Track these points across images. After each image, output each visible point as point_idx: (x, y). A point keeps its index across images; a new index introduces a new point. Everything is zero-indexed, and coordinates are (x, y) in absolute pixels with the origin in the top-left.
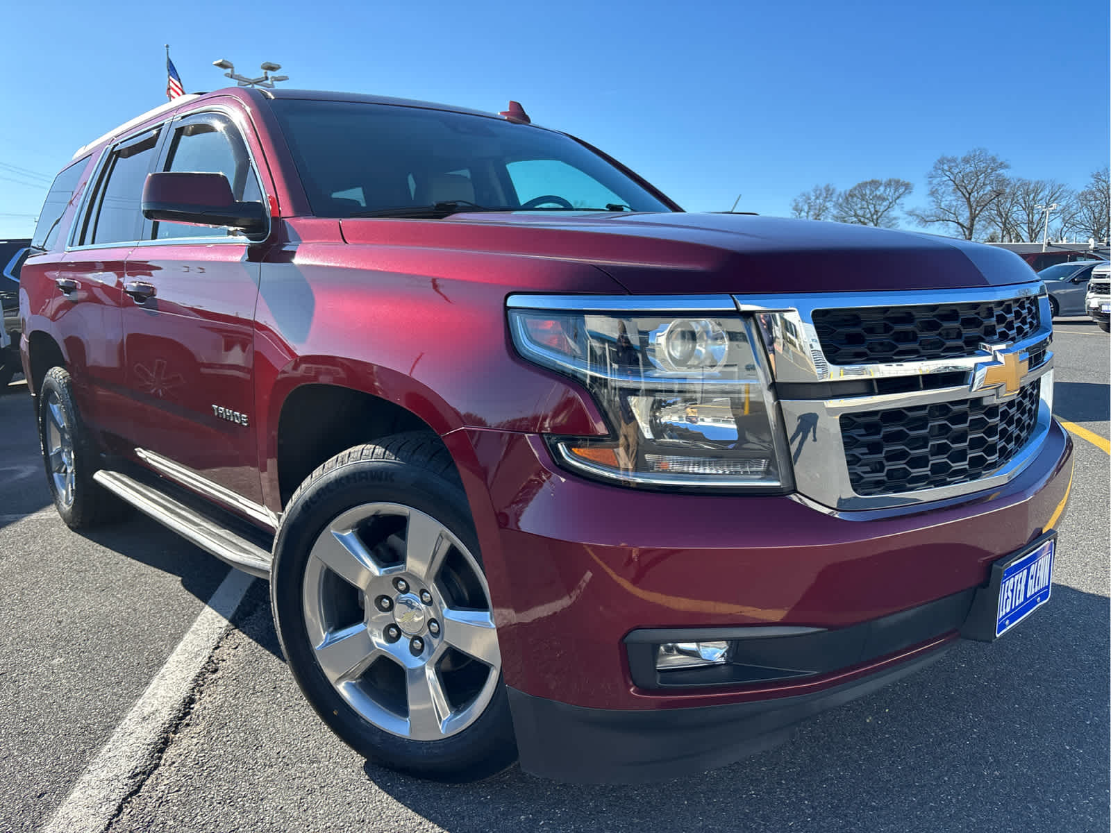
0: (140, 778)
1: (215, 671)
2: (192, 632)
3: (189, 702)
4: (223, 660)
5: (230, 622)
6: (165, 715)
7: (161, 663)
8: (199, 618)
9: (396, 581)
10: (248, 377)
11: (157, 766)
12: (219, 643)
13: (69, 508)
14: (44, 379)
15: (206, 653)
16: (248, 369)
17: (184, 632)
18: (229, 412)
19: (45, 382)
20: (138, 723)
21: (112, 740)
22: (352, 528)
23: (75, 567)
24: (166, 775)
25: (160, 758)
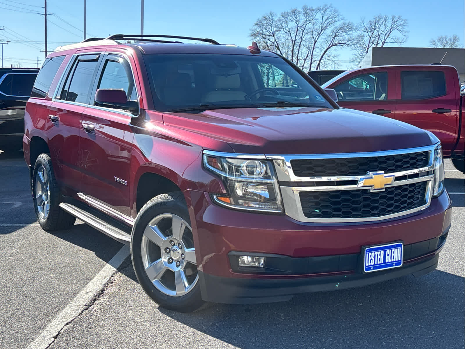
0: (87, 307)
1: (112, 283)
2: (103, 271)
3: (103, 291)
4: (115, 280)
5: (117, 269)
6: (95, 292)
7: (92, 279)
8: (105, 267)
9: (171, 241)
10: (129, 162)
11: (93, 304)
12: (113, 275)
13: (45, 220)
14: (36, 159)
15: (109, 278)
16: (129, 159)
17: (100, 270)
18: (121, 180)
19: (37, 161)
20: (85, 294)
21: (77, 297)
22: (157, 224)
23: (51, 246)
24: (95, 307)
25: (94, 303)
